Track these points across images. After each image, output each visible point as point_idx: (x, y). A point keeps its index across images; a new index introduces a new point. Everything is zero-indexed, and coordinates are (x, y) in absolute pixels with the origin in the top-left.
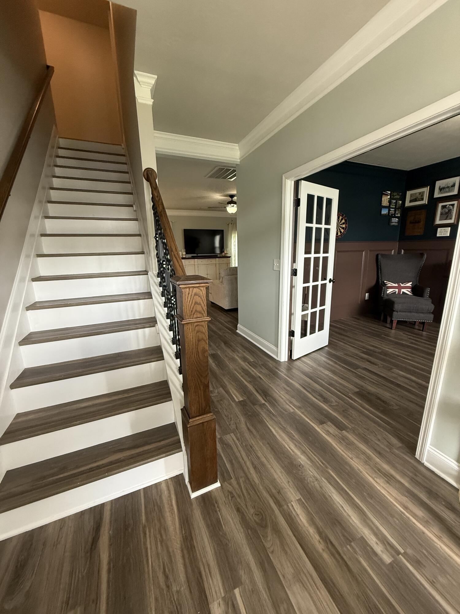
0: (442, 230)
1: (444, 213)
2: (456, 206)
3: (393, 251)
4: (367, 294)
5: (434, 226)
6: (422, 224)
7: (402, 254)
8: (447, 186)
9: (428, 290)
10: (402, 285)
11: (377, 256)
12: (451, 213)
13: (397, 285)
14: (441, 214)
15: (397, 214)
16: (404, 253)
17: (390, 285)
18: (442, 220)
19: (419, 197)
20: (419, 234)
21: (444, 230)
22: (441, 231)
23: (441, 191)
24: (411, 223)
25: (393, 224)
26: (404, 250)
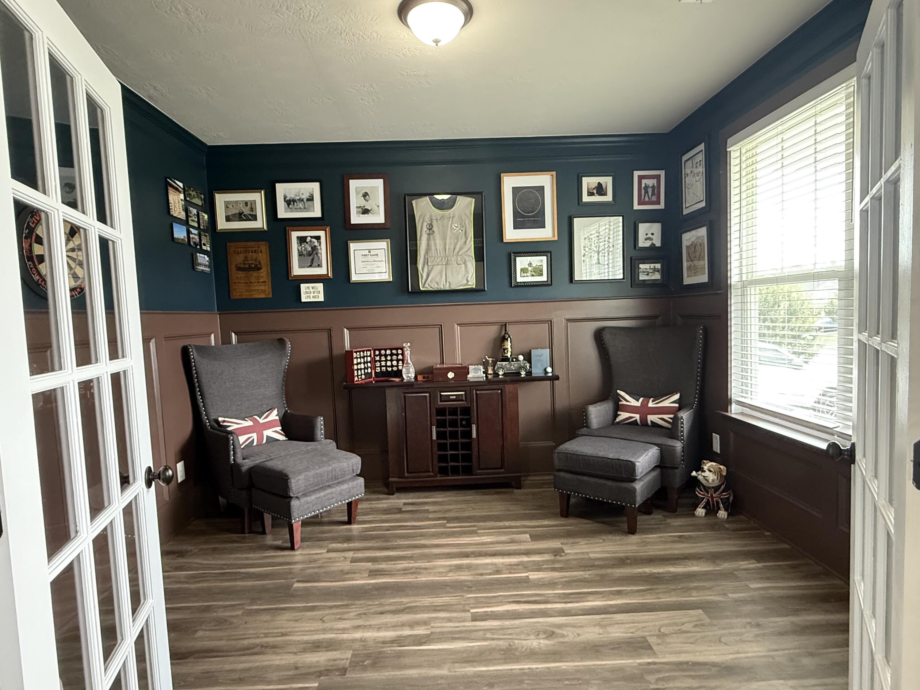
0: (308, 288)
1: (305, 253)
2: (323, 240)
3: (213, 336)
4: (180, 466)
5: (290, 279)
6: (264, 273)
7: (234, 343)
8: (298, 198)
9: (320, 422)
10: (261, 421)
11: (185, 352)
12: (317, 254)
13: (249, 423)
14: (300, 254)
15: (204, 245)
16: (239, 342)
17: (235, 427)
18: (304, 267)
19: (246, 211)
20: (263, 296)
21: (313, 288)
22: (308, 290)
23: (289, 205)
24: (239, 269)
25: (201, 268)
26: (235, 333)
